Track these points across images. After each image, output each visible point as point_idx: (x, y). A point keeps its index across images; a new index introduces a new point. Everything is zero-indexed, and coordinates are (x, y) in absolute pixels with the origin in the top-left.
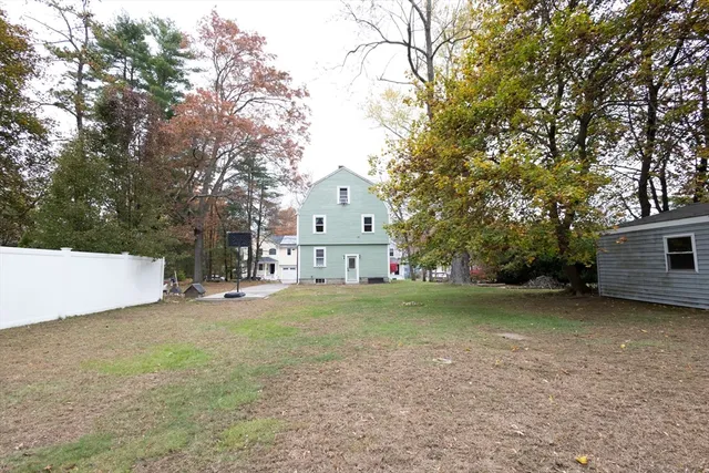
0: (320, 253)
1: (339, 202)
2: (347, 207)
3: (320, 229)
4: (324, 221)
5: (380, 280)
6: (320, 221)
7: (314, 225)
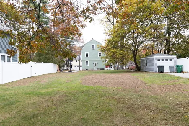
0: (87, 62)
1: (92, 49)
2: (94, 50)
3: (87, 56)
4: (88, 54)
5: (103, 69)
6: (87, 54)
7: (86, 55)
